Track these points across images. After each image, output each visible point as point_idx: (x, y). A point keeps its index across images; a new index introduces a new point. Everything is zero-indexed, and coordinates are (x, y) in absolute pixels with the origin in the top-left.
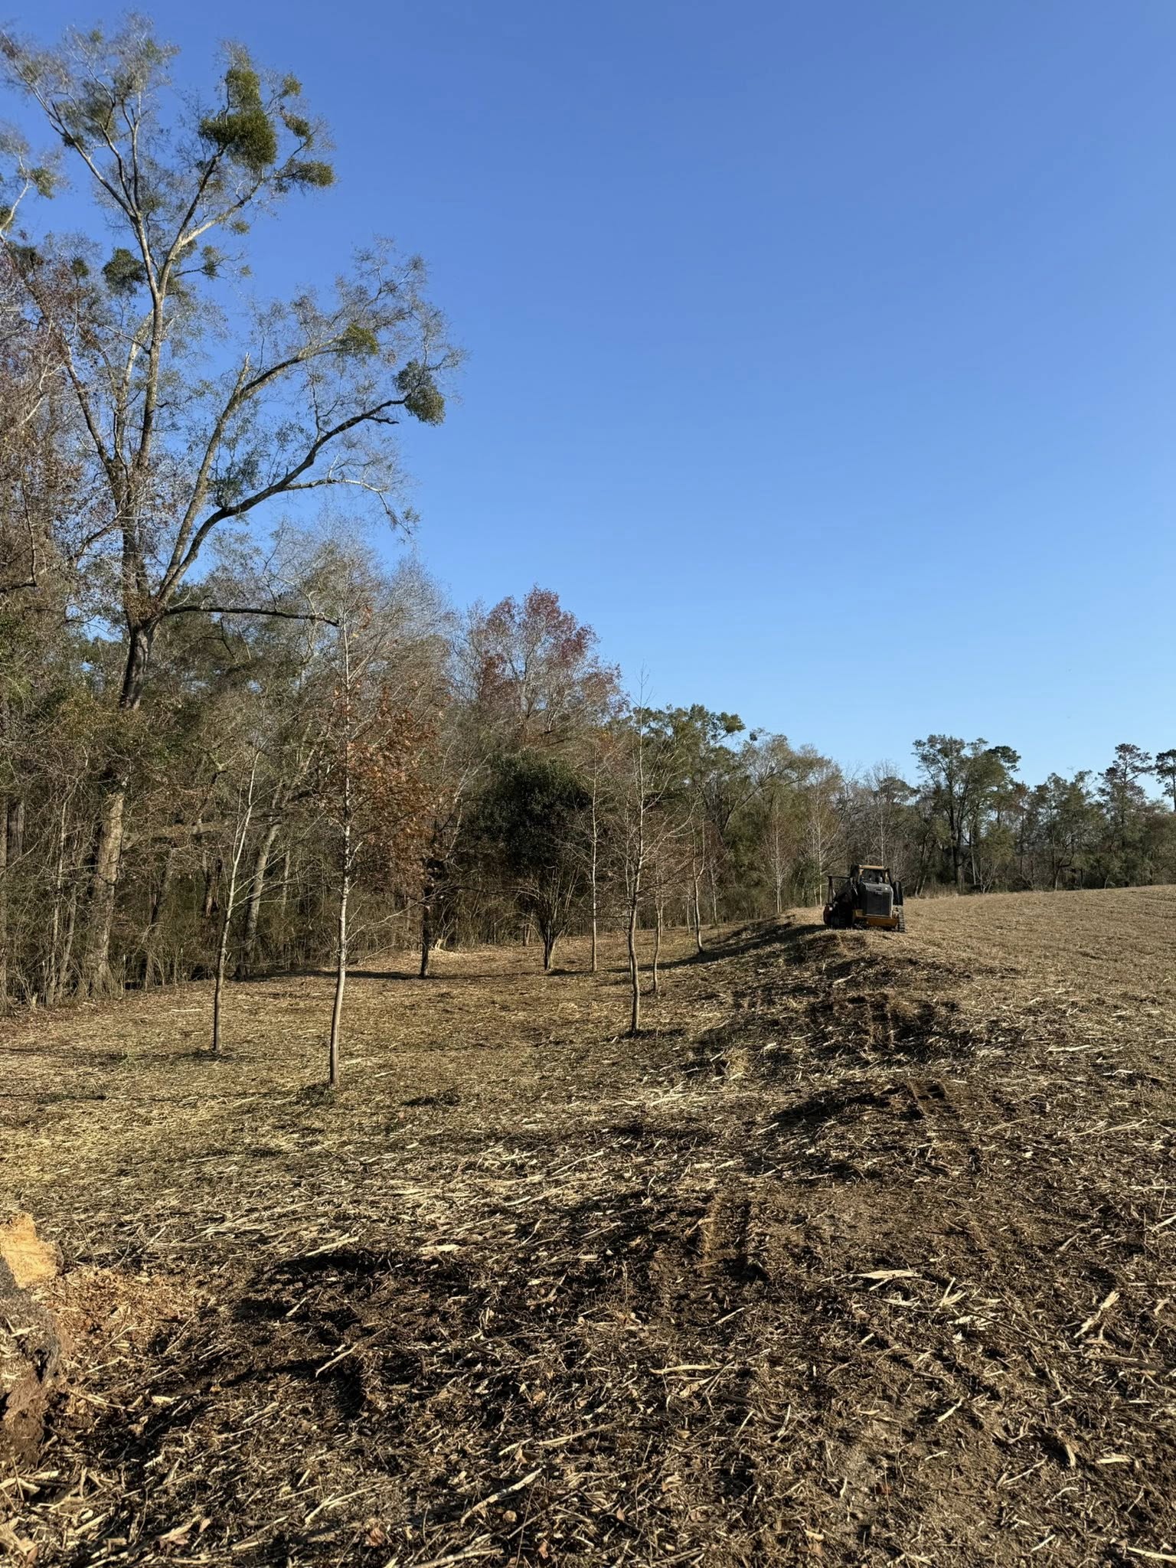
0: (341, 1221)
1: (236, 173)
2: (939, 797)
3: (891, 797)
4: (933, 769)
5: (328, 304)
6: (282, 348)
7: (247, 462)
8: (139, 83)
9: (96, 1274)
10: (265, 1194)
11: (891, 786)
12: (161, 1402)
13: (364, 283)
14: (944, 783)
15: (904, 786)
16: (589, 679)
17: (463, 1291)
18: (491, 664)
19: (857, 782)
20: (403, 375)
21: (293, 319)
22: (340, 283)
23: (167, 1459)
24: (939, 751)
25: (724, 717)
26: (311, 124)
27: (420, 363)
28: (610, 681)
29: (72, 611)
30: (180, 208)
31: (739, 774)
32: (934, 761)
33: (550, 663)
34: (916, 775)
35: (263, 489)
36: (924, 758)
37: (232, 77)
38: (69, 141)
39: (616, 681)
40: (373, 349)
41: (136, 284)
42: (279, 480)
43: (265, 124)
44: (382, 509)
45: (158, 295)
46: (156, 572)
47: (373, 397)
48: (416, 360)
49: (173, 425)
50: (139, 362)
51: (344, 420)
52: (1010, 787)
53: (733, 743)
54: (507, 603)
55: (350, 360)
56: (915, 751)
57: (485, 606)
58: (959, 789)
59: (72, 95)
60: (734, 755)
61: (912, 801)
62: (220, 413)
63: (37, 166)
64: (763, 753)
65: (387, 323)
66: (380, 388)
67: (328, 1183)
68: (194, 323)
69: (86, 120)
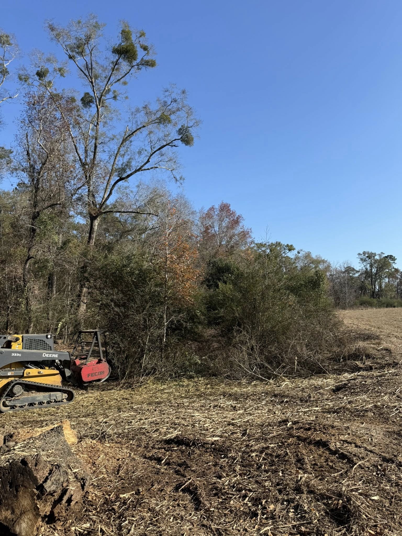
0: (174, 425)
1: (124, 65)
2: (367, 274)
3: (349, 273)
4: (365, 263)
5: (154, 107)
6: (139, 123)
7: (128, 162)
8: (93, 36)
9: (91, 442)
10: (144, 413)
11: (349, 270)
12: (122, 497)
13: (166, 99)
14: (369, 268)
15: (353, 270)
16: (241, 233)
17: (226, 456)
18: (207, 229)
19: (337, 269)
20: (180, 129)
21: (143, 113)
22: (158, 100)
23: (129, 523)
24: (367, 257)
25: (287, 246)
26: (149, 47)
27: (186, 125)
28: (248, 233)
29: (72, 213)
30: (106, 77)
31: (294, 266)
32: (365, 260)
33: (227, 227)
34: (358, 266)
35: (133, 171)
36: (362, 259)
37: (123, 32)
38: (70, 57)
39: (250, 233)
40: (170, 121)
41: (91, 104)
42: (138, 168)
43: (134, 47)
44: (172, 176)
45: (99, 107)
46: (99, 200)
47: (169, 138)
48: (184, 124)
49: (103, 150)
50: (93, 129)
51: (159, 147)
52: (393, 270)
53: (291, 255)
54: (213, 208)
55: (162, 125)
56: (358, 257)
57: (205, 209)
58: (374, 270)
59: (72, 42)
60: (292, 259)
61: (357, 275)
62: (119, 146)
63: (60, 67)
64: (302, 258)
65: (174, 112)
66: (172, 135)
67: (166, 410)
68: (110, 116)
69: (76, 50)
